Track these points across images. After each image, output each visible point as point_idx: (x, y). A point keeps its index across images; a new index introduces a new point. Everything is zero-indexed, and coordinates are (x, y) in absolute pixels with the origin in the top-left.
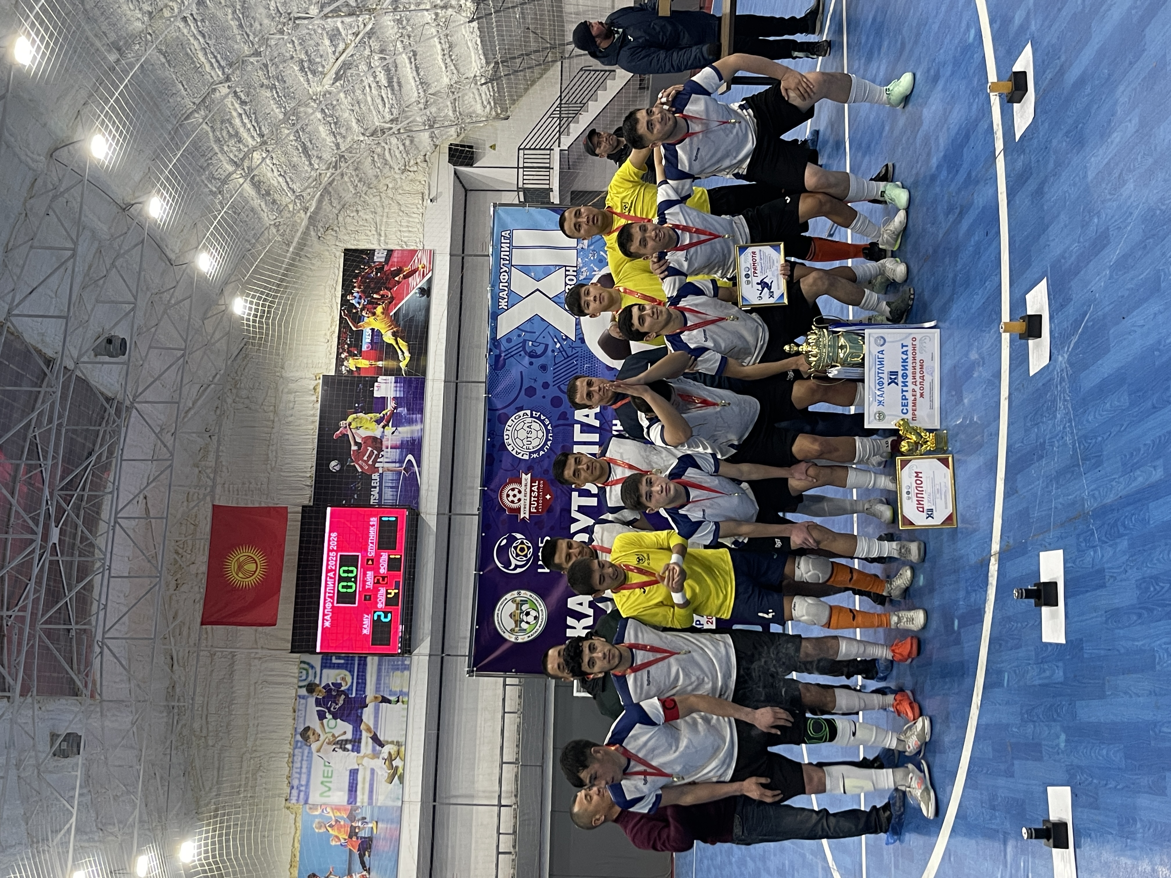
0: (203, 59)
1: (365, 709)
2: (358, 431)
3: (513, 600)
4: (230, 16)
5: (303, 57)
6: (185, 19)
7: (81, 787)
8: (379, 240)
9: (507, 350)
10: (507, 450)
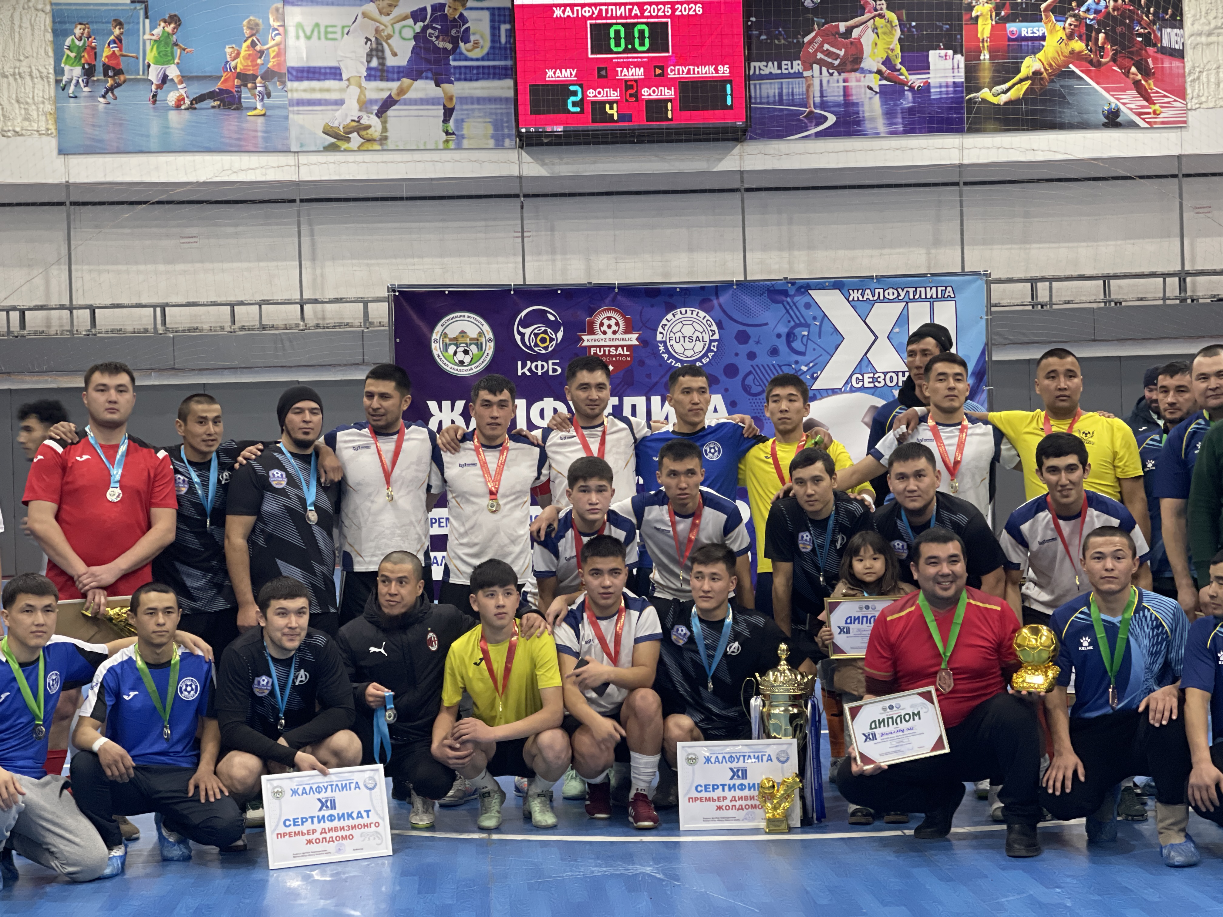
1: (432, 84)
2: (870, 31)
3: (481, 334)
8: (1200, 34)
9: (795, 304)
10: (667, 313)
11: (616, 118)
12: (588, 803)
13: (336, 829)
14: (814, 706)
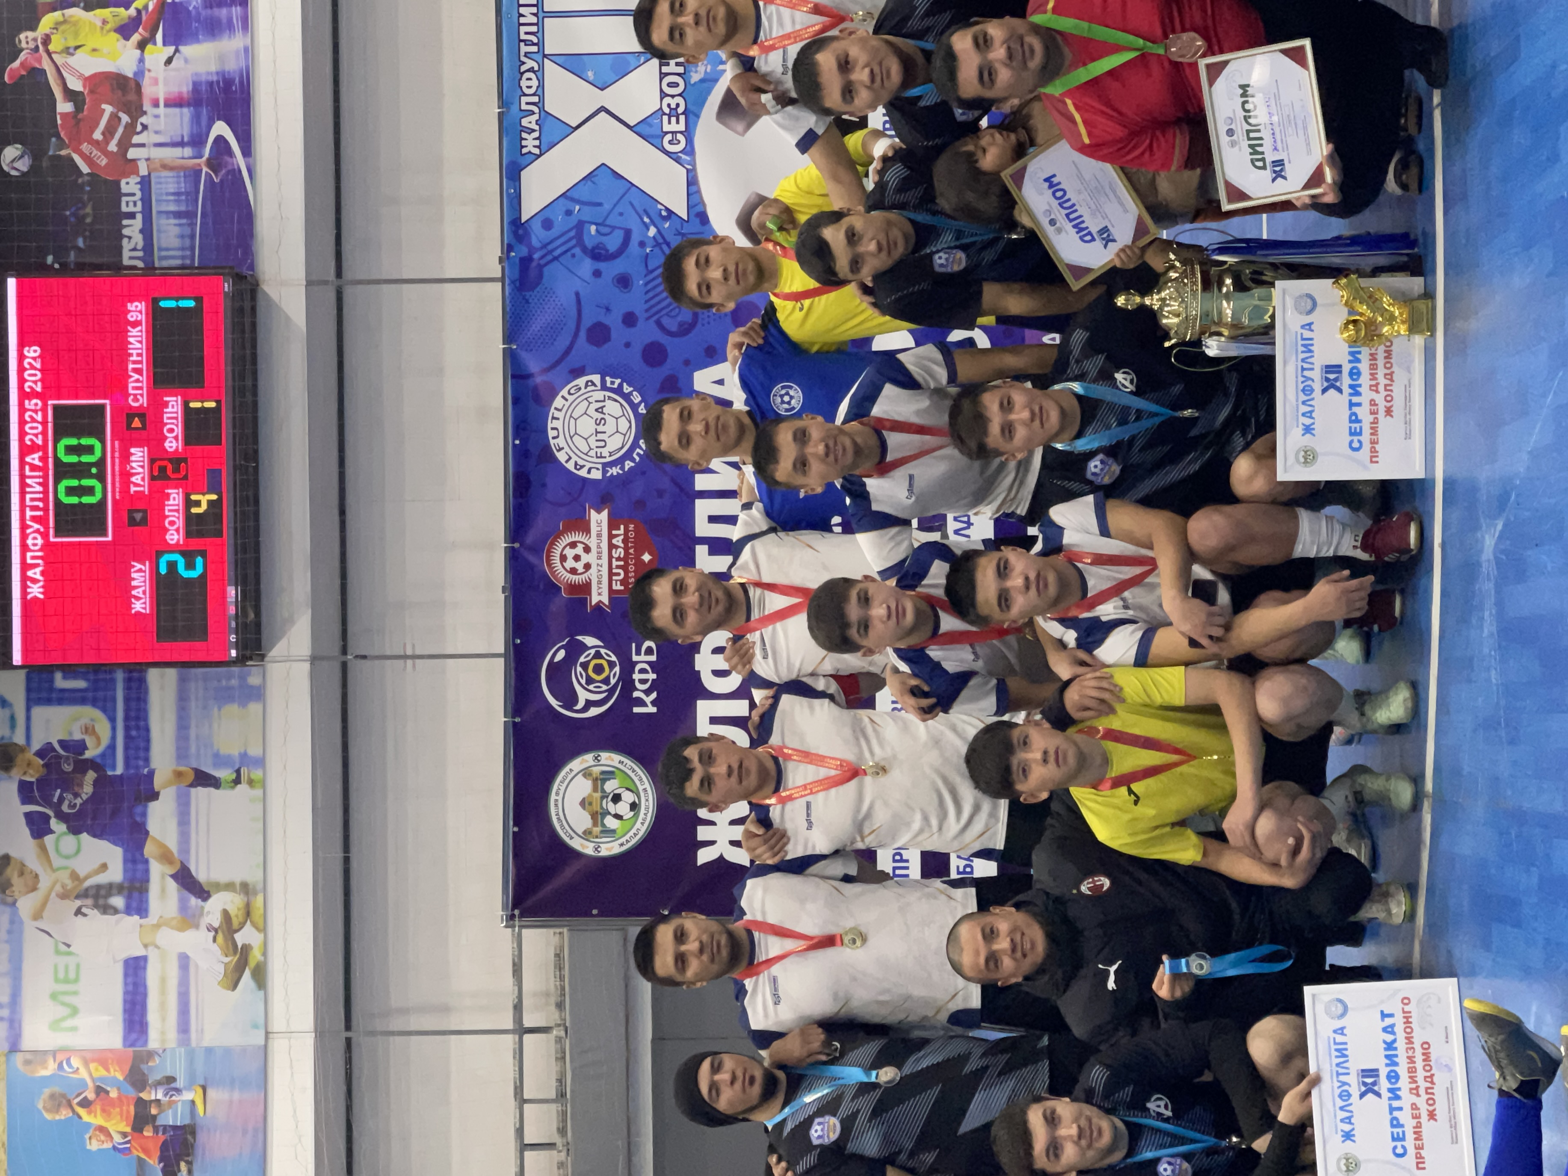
1: (154, 808)
2: (71, 60)
3: (586, 772)
9: (545, 246)
10: (556, 460)
11: (214, 497)
12: (1376, 628)
13: (1412, 1070)
14: (1222, 250)
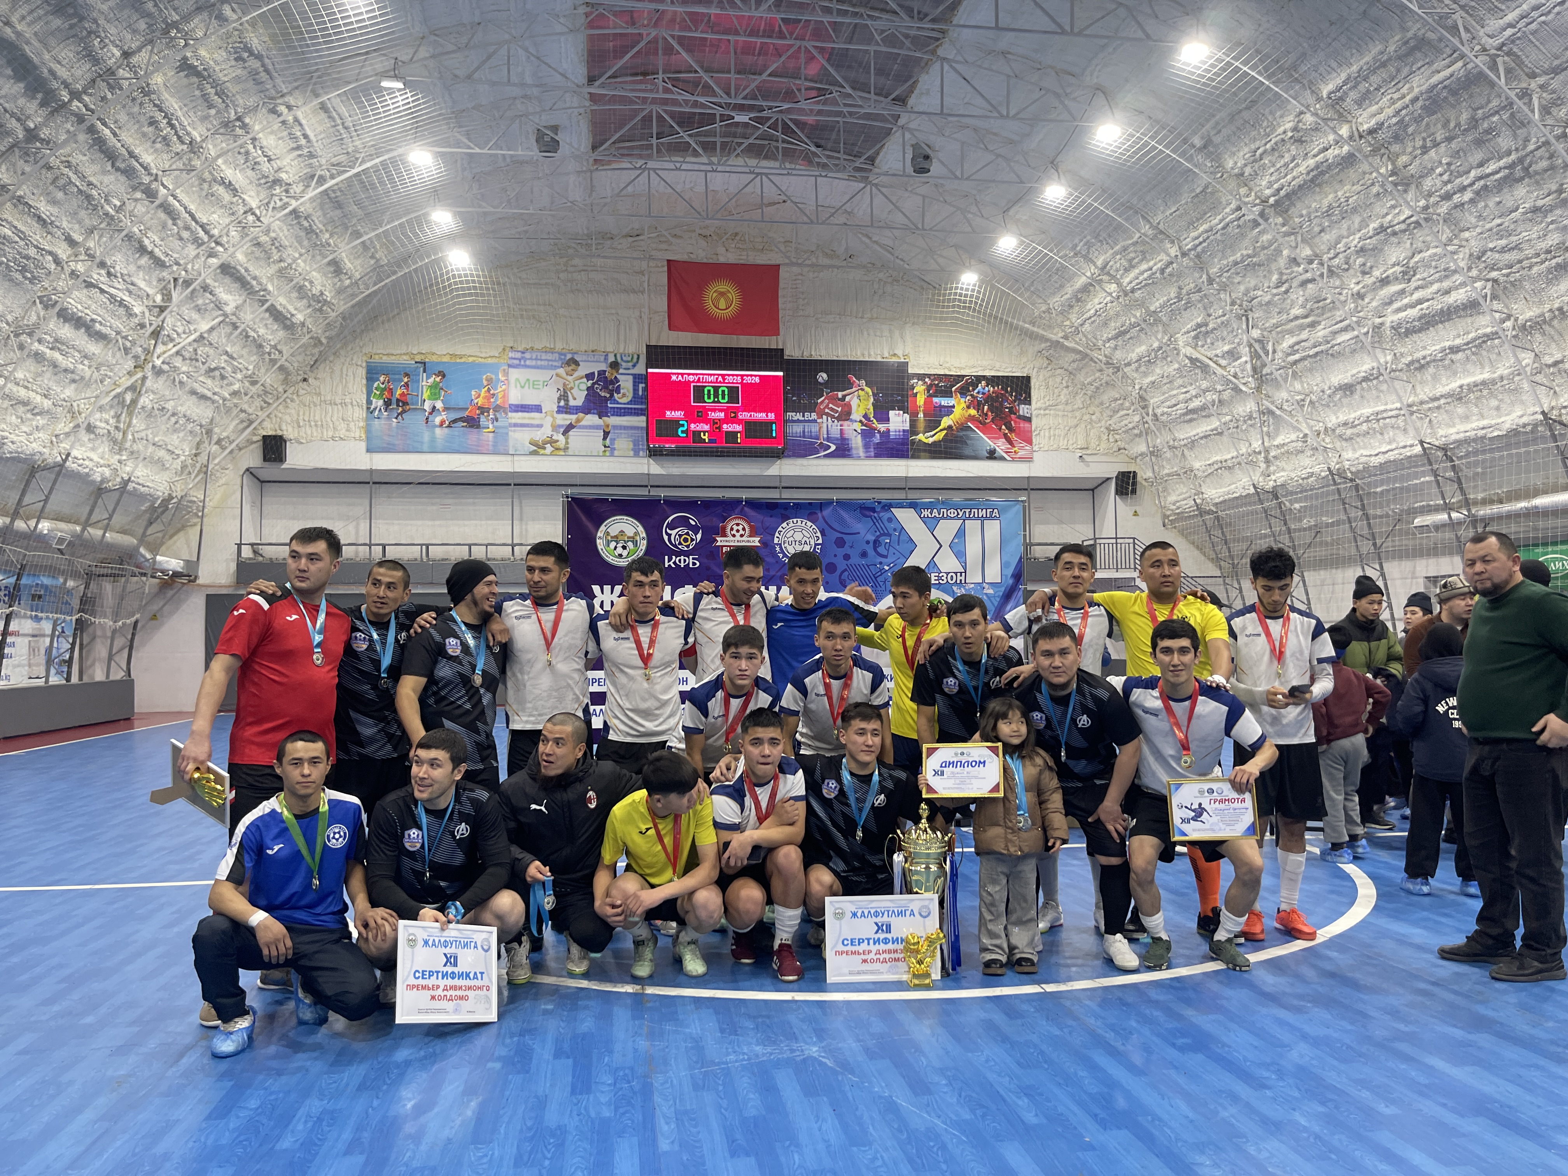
0: (1201, 229)
1: (596, 417)
2: (856, 398)
3: (637, 533)
4: (1245, 252)
5: (1211, 326)
6: (1239, 208)
7: (512, 156)
8: (1040, 409)
9: (880, 519)
10: (782, 522)
11: (706, 441)
